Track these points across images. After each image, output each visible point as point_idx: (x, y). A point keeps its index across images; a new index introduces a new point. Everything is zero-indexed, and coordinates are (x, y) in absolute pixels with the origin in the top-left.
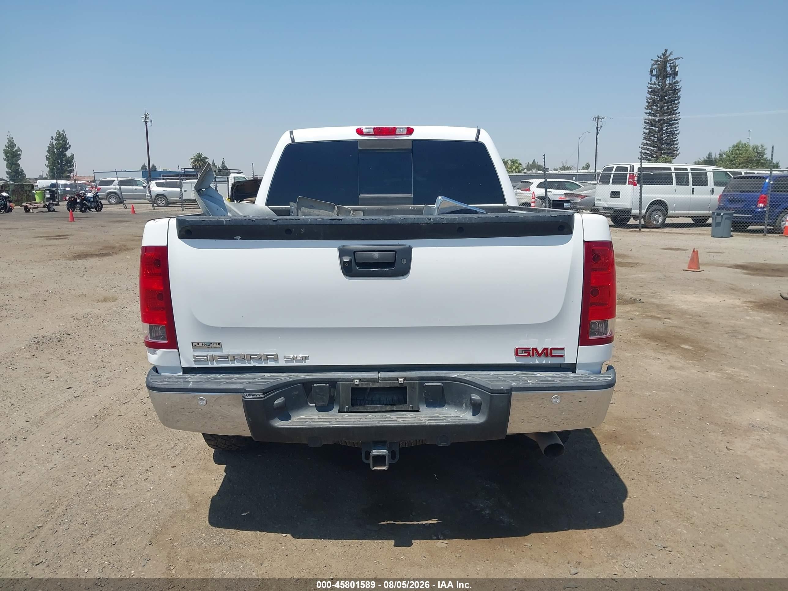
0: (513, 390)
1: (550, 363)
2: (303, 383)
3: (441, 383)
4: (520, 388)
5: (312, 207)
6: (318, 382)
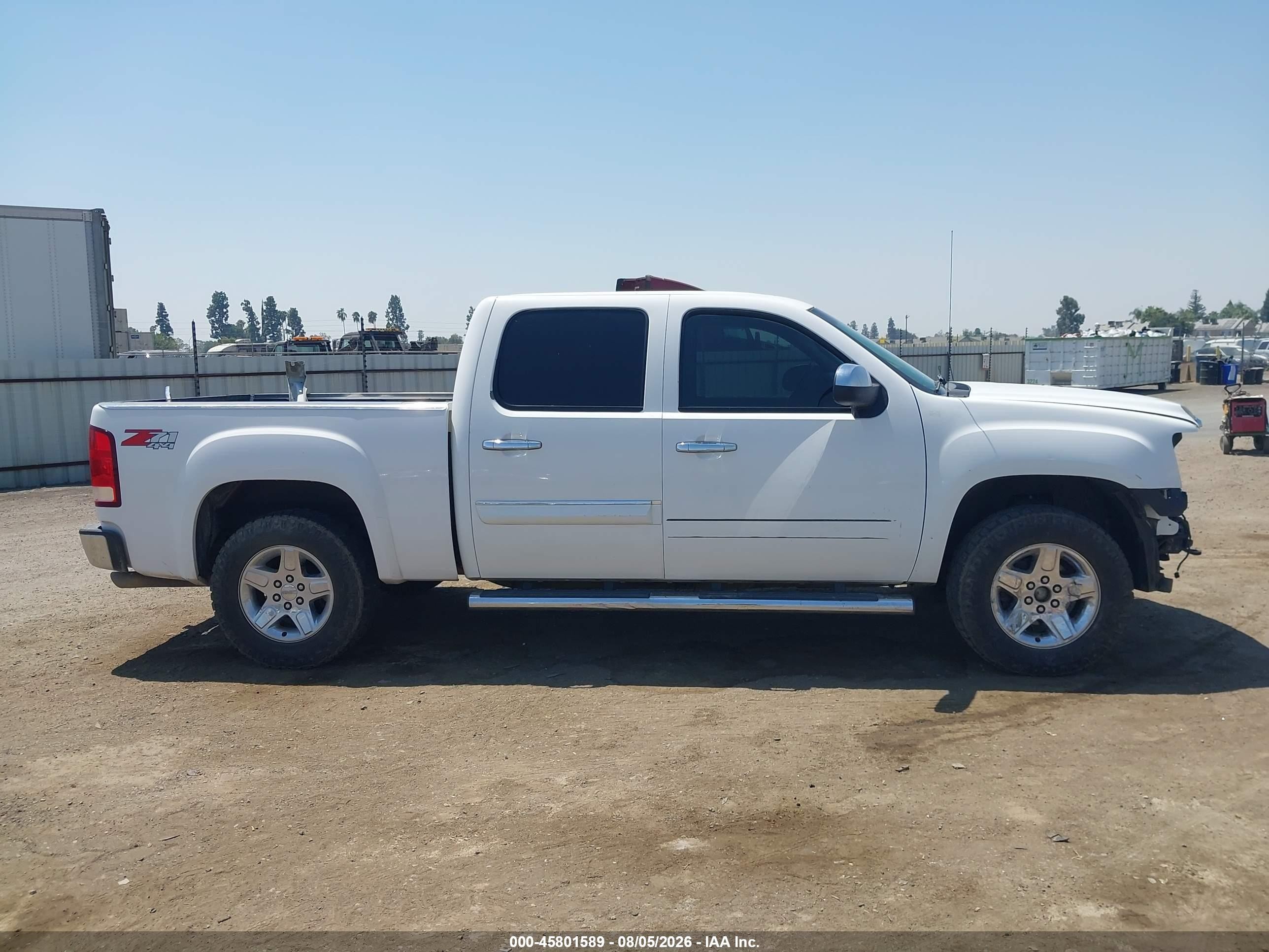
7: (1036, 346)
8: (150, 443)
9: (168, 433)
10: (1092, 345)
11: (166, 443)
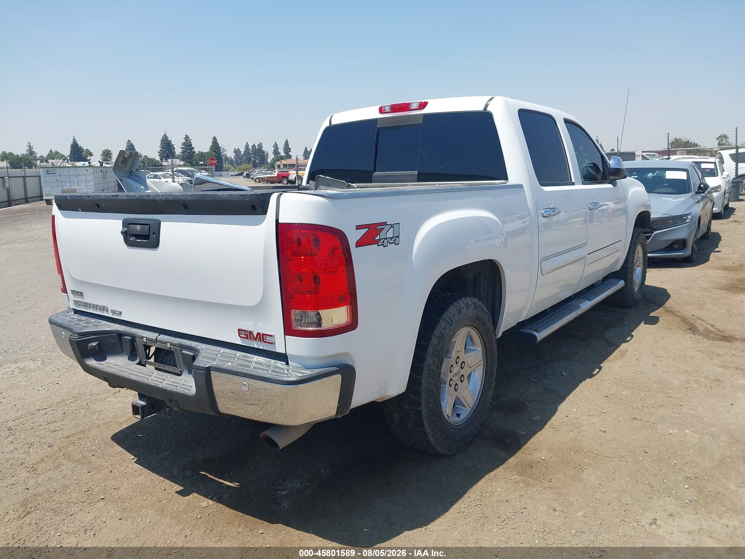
0: (211, 369)
1: (265, 349)
2: (117, 334)
3: (193, 353)
4: (216, 368)
5: (328, 185)
6: (128, 335)
7: (48, 171)
8: (380, 239)
9: (392, 226)
10: (87, 171)
11: (392, 238)
